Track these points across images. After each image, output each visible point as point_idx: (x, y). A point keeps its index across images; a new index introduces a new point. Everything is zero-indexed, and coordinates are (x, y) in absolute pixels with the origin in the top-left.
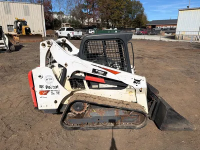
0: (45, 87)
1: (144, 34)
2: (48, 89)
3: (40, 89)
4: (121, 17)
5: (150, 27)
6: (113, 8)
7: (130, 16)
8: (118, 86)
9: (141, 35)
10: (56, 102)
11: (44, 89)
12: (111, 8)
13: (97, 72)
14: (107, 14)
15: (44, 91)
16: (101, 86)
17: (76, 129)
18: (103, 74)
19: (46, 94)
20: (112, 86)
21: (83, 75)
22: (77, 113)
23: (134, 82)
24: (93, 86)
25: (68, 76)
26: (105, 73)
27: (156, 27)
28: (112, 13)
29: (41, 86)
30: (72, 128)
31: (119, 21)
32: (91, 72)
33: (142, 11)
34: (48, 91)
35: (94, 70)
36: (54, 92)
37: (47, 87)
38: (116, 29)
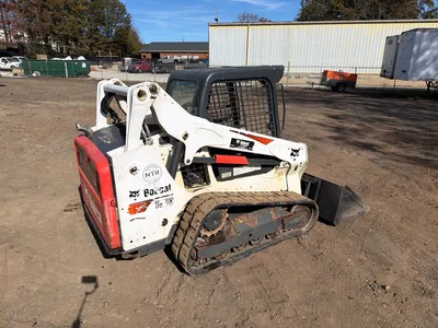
0: (142, 193)
1: (143, 72)
2: (149, 197)
3: (132, 201)
4: (81, 32)
5: (149, 56)
6: (57, 8)
7: (102, 29)
8: (262, 166)
9: (137, 72)
10: (165, 222)
11: (141, 198)
12: (51, 7)
13: (238, 145)
14: (43, 20)
15: (139, 205)
16: (237, 171)
17: (213, 267)
18: (247, 148)
19: (144, 210)
20: (253, 169)
21: (207, 155)
22: (209, 234)
23: (292, 154)
24: (224, 176)
25: (188, 161)
26: (252, 144)
27: (162, 56)
28: (56, 20)
29: (133, 194)
30: (205, 268)
31: (76, 40)
32: (227, 146)
33: (128, 21)
34: (148, 203)
35: (234, 142)
36: (162, 201)
37: (146, 192)
38: (81, 58)
